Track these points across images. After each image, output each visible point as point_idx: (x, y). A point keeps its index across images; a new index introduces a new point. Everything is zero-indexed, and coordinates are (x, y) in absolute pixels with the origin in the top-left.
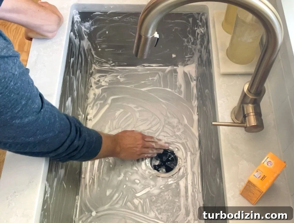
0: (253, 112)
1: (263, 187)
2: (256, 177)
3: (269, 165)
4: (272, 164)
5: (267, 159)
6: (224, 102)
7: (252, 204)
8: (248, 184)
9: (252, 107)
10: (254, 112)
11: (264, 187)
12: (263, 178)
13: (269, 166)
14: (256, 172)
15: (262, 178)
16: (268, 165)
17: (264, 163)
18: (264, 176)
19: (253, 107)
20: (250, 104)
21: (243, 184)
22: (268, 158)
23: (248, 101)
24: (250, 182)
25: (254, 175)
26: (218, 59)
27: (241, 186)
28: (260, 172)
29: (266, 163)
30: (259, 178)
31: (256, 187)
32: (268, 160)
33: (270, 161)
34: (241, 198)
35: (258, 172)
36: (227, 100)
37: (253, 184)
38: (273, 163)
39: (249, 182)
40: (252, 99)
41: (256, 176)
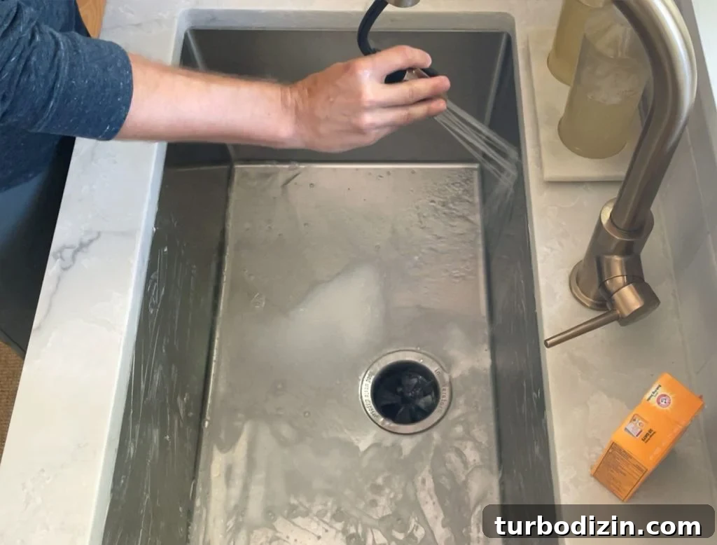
0: (623, 276)
1: (649, 457)
2: (631, 434)
3: (663, 403)
4: (670, 403)
5: (658, 388)
6: (552, 249)
7: (619, 498)
8: (610, 451)
9: (621, 262)
10: (625, 274)
11: (651, 458)
12: (648, 437)
13: (663, 406)
14: (631, 422)
15: (646, 436)
16: (659, 403)
17: (649, 399)
18: (650, 431)
19: (623, 263)
20: (616, 254)
21: (600, 451)
22: (660, 386)
23: (613, 246)
24: (616, 444)
25: (626, 429)
26: (538, 144)
27: (593, 456)
28: (640, 421)
29: (654, 399)
30: (637, 436)
31: (631, 457)
32: (660, 392)
33: (665, 395)
34: (593, 483)
35: (635, 420)
36: (561, 244)
37: (624, 451)
38: (672, 401)
39: (614, 446)
40: (621, 242)
41: (630, 430)
